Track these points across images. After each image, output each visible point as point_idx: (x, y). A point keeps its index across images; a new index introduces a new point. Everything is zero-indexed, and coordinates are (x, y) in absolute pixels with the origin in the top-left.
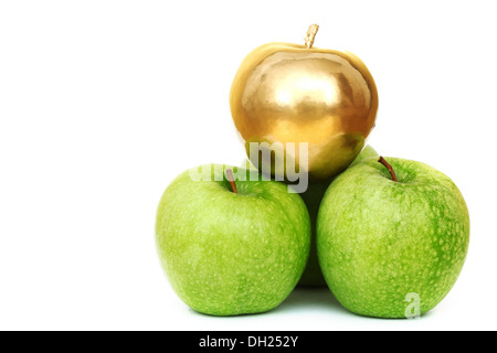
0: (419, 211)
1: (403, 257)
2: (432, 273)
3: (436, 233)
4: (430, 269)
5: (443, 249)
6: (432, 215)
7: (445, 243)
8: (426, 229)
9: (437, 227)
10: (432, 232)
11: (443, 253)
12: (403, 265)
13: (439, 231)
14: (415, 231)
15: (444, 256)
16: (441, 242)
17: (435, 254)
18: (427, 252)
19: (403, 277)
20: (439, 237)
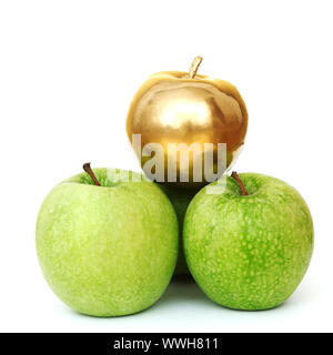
0: (232, 219)
1: (217, 256)
2: (245, 273)
3: (245, 238)
4: (243, 270)
5: (252, 253)
6: (243, 224)
7: (254, 248)
8: (235, 235)
9: (245, 234)
10: (241, 237)
11: (253, 256)
12: (218, 263)
13: (248, 237)
14: (226, 235)
15: (255, 259)
16: (250, 246)
17: (245, 257)
18: (237, 254)
19: (221, 273)
20: (248, 242)
